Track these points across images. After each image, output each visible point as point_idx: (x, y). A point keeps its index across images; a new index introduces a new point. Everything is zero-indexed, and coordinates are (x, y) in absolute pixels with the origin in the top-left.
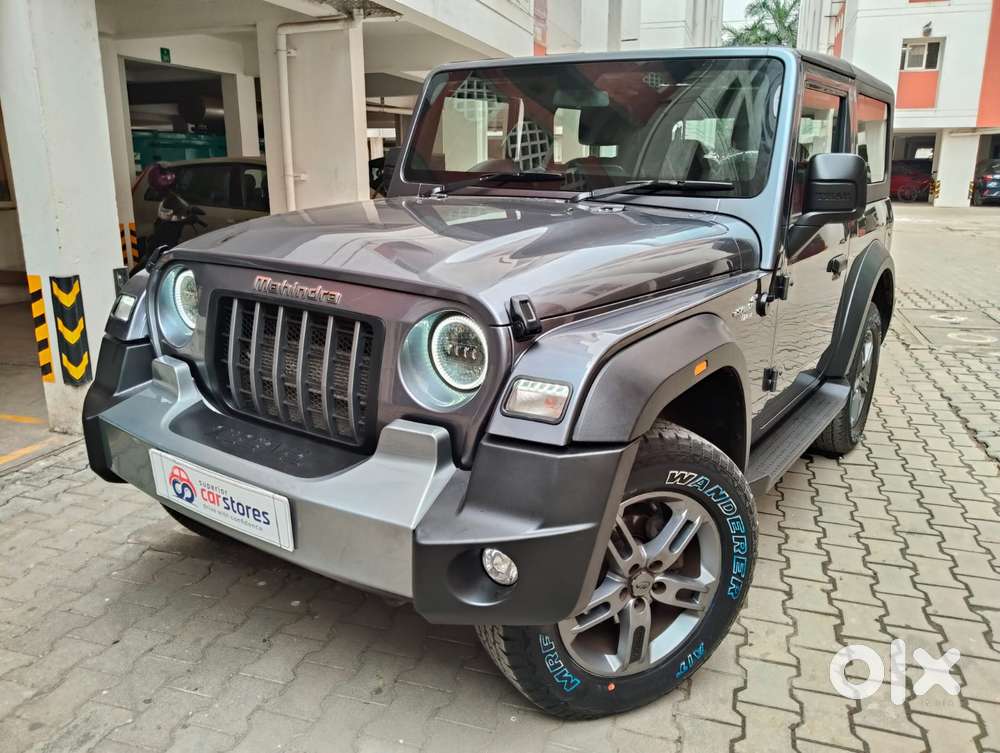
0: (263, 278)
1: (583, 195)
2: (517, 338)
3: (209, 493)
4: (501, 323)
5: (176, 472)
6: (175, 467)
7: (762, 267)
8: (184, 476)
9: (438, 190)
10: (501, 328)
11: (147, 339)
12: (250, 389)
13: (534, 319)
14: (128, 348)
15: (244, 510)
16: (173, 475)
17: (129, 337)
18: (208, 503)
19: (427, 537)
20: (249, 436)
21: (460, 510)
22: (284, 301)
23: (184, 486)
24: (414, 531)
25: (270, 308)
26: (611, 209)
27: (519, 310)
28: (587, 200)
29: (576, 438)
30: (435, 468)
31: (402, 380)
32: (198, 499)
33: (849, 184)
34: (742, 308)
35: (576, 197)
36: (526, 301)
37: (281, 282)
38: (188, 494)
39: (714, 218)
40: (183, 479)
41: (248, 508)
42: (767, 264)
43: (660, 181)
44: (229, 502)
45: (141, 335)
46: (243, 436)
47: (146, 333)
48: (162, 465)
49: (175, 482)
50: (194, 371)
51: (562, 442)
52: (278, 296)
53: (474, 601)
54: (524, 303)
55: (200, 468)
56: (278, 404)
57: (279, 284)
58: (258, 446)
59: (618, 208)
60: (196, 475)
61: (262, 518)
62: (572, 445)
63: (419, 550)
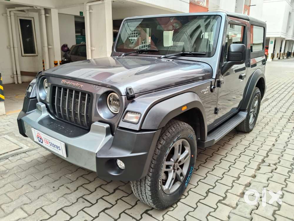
0: (64, 81)
1: (163, 56)
2: (128, 99)
3: (46, 141)
4: (123, 95)
5: (38, 135)
6: (38, 133)
7: (213, 78)
8: (40, 136)
9: (123, 54)
10: (123, 96)
11: (36, 97)
12: (60, 112)
13: (133, 94)
14: (30, 100)
15: (55, 146)
16: (38, 136)
17: (31, 97)
18: (46, 144)
19: (100, 155)
20: (59, 125)
21: (110, 148)
22: (69, 87)
23: (40, 138)
24: (96, 153)
25: (65, 89)
26: (169, 60)
27: (129, 91)
28: (164, 57)
29: (142, 128)
30: (105, 136)
31: (98, 111)
32: (44, 142)
33: (240, 53)
34: (204, 90)
35: (161, 57)
36: (131, 89)
37: (68, 82)
38: (41, 141)
39: (200, 63)
40: (40, 137)
41: (55, 145)
42: (214, 77)
43: (185, 52)
44: (51, 143)
45: (34, 96)
46: (57, 125)
47: (36, 96)
48: (35, 132)
49: (38, 137)
50: (47, 106)
51: (138, 129)
52: (67, 86)
53: (113, 173)
54: (130, 89)
55: (44, 134)
56: (67, 116)
57: (67, 83)
58: (60, 128)
59: (171, 60)
60: (43, 136)
61: (58, 148)
62: (141, 130)
63: (97, 159)
